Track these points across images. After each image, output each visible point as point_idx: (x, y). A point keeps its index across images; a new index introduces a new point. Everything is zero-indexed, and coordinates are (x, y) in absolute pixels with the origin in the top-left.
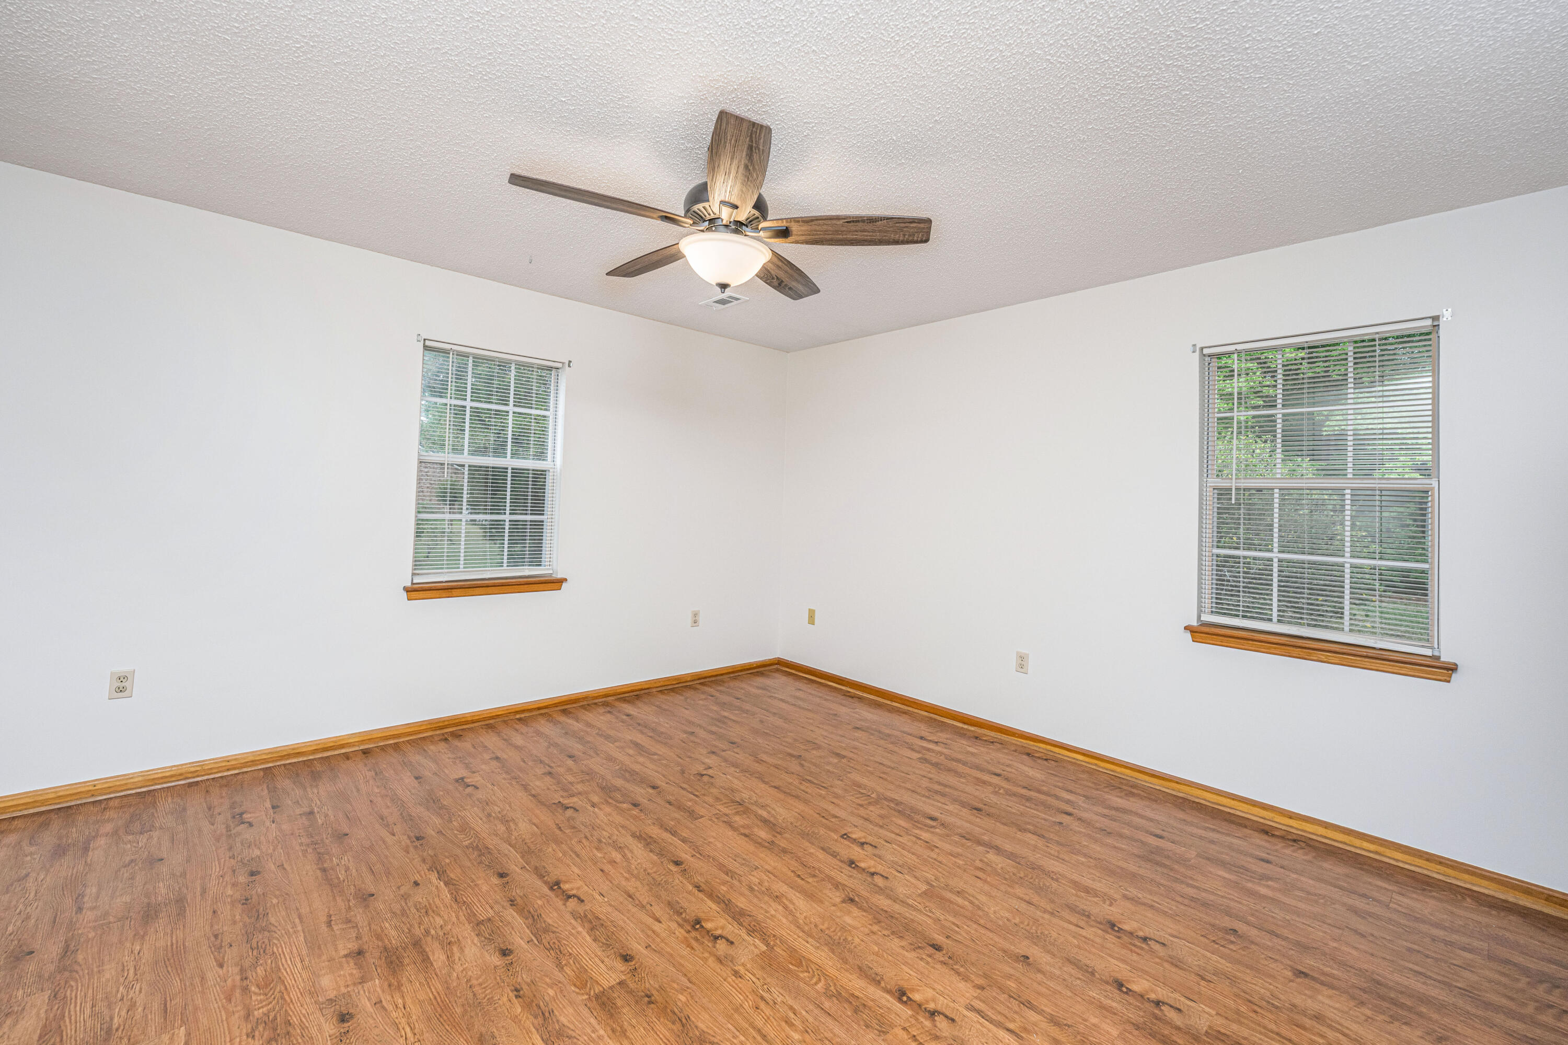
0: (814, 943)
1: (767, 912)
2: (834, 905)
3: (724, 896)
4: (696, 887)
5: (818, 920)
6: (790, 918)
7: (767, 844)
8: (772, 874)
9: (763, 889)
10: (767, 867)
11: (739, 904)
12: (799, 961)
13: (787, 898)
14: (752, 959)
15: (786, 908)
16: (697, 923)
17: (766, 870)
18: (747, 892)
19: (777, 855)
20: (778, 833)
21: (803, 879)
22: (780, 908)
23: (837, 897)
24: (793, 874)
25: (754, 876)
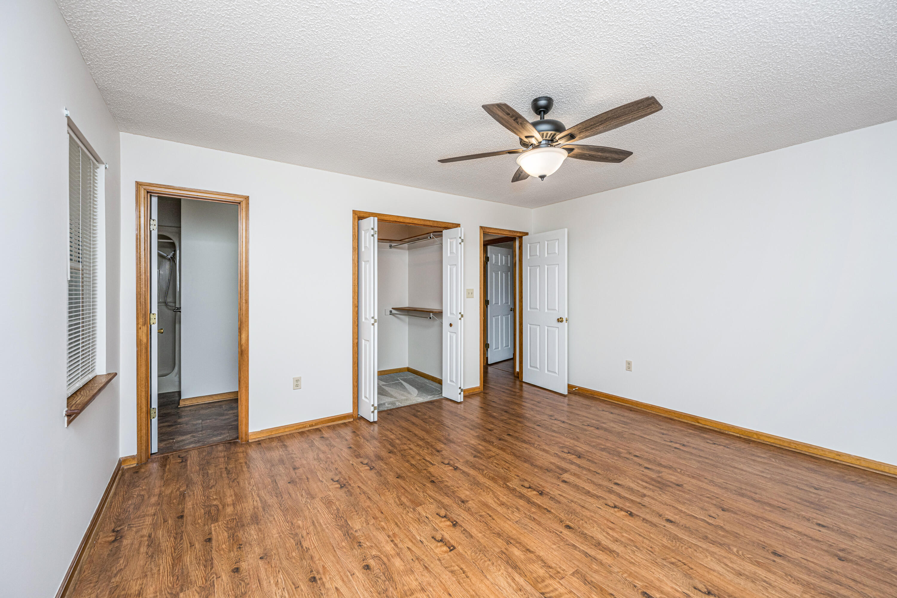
0: (486, 485)
1: (508, 497)
2: (473, 500)
3: (532, 506)
4: (550, 511)
5: (483, 493)
6: (496, 494)
7: (512, 541)
8: (507, 518)
9: (511, 509)
10: (510, 523)
11: (523, 502)
12: (493, 479)
13: (498, 503)
14: (512, 480)
15: (498, 499)
16: (541, 494)
17: (510, 521)
18: (520, 507)
19: (504, 532)
20: (505, 553)
21: (488, 514)
22: (501, 499)
23: (471, 504)
24: (494, 517)
25: (517, 517)
